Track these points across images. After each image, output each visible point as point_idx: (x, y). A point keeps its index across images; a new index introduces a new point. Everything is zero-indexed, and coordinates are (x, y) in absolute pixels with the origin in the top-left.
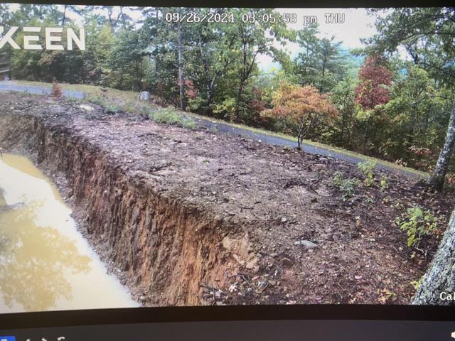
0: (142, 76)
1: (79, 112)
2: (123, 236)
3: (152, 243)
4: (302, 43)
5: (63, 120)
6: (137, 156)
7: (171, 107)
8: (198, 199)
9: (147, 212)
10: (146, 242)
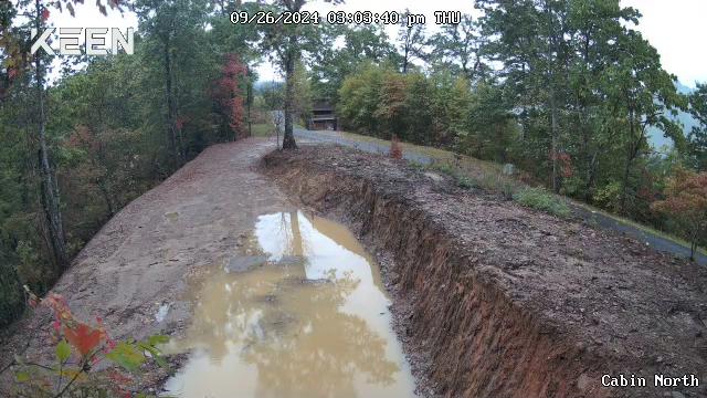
0: (506, 143)
1: (423, 181)
2: (452, 347)
3: (487, 364)
4: (695, 114)
5: (402, 187)
6: (491, 246)
7: (541, 187)
8: (558, 316)
9: (491, 322)
10: (479, 361)
